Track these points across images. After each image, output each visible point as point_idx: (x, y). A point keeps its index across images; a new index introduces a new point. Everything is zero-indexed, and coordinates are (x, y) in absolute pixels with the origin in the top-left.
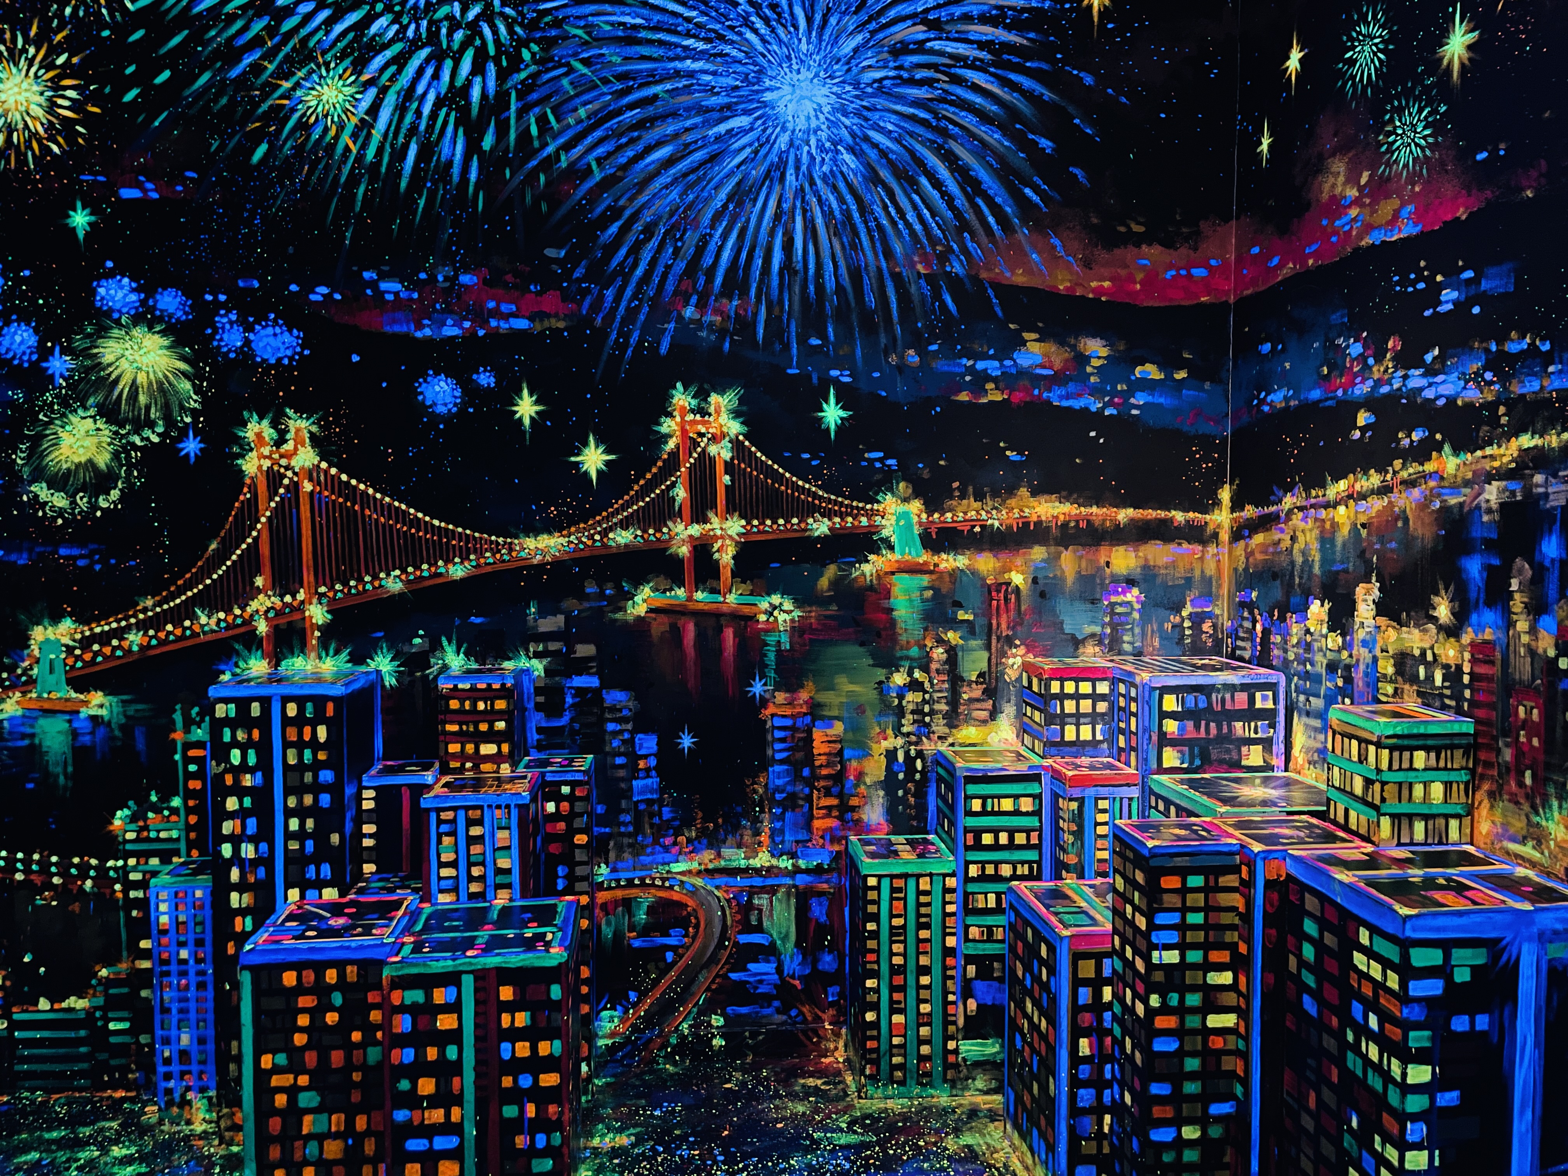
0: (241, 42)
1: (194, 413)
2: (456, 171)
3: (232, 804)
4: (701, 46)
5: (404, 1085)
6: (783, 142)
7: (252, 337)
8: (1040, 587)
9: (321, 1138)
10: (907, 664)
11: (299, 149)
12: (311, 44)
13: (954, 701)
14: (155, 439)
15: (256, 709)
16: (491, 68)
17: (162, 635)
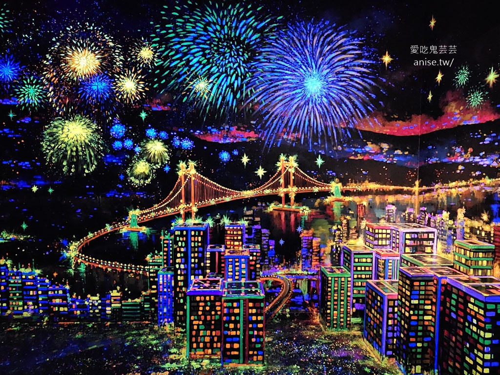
0: (181, 73)
1: (168, 161)
2: (230, 103)
3: (179, 255)
4: (290, 73)
5: (226, 325)
6: (309, 96)
7: (182, 143)
8: (370, 206)
9: (204, 336)
10: (337, 224)
11: (194, 98)
12: (198, 74)
13: (348, 234)
14: (159, 167)
15: (185, 233)
16: (240, 79)
17: (159, 213)
